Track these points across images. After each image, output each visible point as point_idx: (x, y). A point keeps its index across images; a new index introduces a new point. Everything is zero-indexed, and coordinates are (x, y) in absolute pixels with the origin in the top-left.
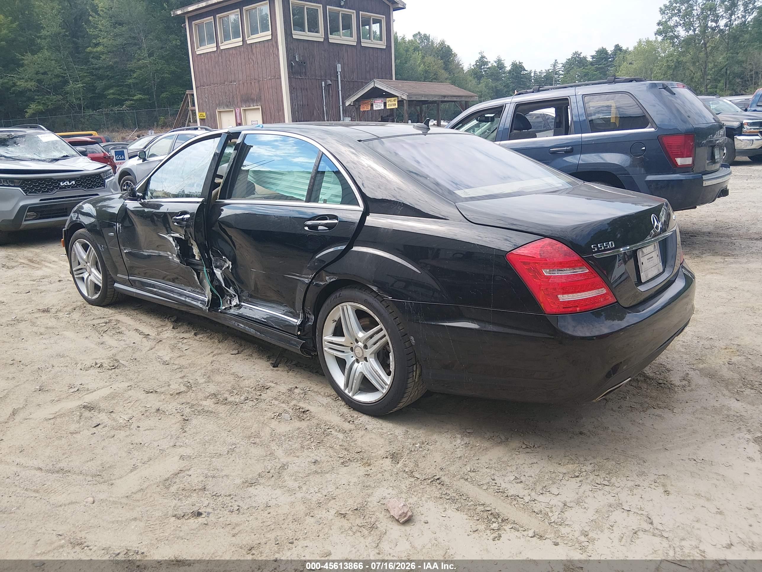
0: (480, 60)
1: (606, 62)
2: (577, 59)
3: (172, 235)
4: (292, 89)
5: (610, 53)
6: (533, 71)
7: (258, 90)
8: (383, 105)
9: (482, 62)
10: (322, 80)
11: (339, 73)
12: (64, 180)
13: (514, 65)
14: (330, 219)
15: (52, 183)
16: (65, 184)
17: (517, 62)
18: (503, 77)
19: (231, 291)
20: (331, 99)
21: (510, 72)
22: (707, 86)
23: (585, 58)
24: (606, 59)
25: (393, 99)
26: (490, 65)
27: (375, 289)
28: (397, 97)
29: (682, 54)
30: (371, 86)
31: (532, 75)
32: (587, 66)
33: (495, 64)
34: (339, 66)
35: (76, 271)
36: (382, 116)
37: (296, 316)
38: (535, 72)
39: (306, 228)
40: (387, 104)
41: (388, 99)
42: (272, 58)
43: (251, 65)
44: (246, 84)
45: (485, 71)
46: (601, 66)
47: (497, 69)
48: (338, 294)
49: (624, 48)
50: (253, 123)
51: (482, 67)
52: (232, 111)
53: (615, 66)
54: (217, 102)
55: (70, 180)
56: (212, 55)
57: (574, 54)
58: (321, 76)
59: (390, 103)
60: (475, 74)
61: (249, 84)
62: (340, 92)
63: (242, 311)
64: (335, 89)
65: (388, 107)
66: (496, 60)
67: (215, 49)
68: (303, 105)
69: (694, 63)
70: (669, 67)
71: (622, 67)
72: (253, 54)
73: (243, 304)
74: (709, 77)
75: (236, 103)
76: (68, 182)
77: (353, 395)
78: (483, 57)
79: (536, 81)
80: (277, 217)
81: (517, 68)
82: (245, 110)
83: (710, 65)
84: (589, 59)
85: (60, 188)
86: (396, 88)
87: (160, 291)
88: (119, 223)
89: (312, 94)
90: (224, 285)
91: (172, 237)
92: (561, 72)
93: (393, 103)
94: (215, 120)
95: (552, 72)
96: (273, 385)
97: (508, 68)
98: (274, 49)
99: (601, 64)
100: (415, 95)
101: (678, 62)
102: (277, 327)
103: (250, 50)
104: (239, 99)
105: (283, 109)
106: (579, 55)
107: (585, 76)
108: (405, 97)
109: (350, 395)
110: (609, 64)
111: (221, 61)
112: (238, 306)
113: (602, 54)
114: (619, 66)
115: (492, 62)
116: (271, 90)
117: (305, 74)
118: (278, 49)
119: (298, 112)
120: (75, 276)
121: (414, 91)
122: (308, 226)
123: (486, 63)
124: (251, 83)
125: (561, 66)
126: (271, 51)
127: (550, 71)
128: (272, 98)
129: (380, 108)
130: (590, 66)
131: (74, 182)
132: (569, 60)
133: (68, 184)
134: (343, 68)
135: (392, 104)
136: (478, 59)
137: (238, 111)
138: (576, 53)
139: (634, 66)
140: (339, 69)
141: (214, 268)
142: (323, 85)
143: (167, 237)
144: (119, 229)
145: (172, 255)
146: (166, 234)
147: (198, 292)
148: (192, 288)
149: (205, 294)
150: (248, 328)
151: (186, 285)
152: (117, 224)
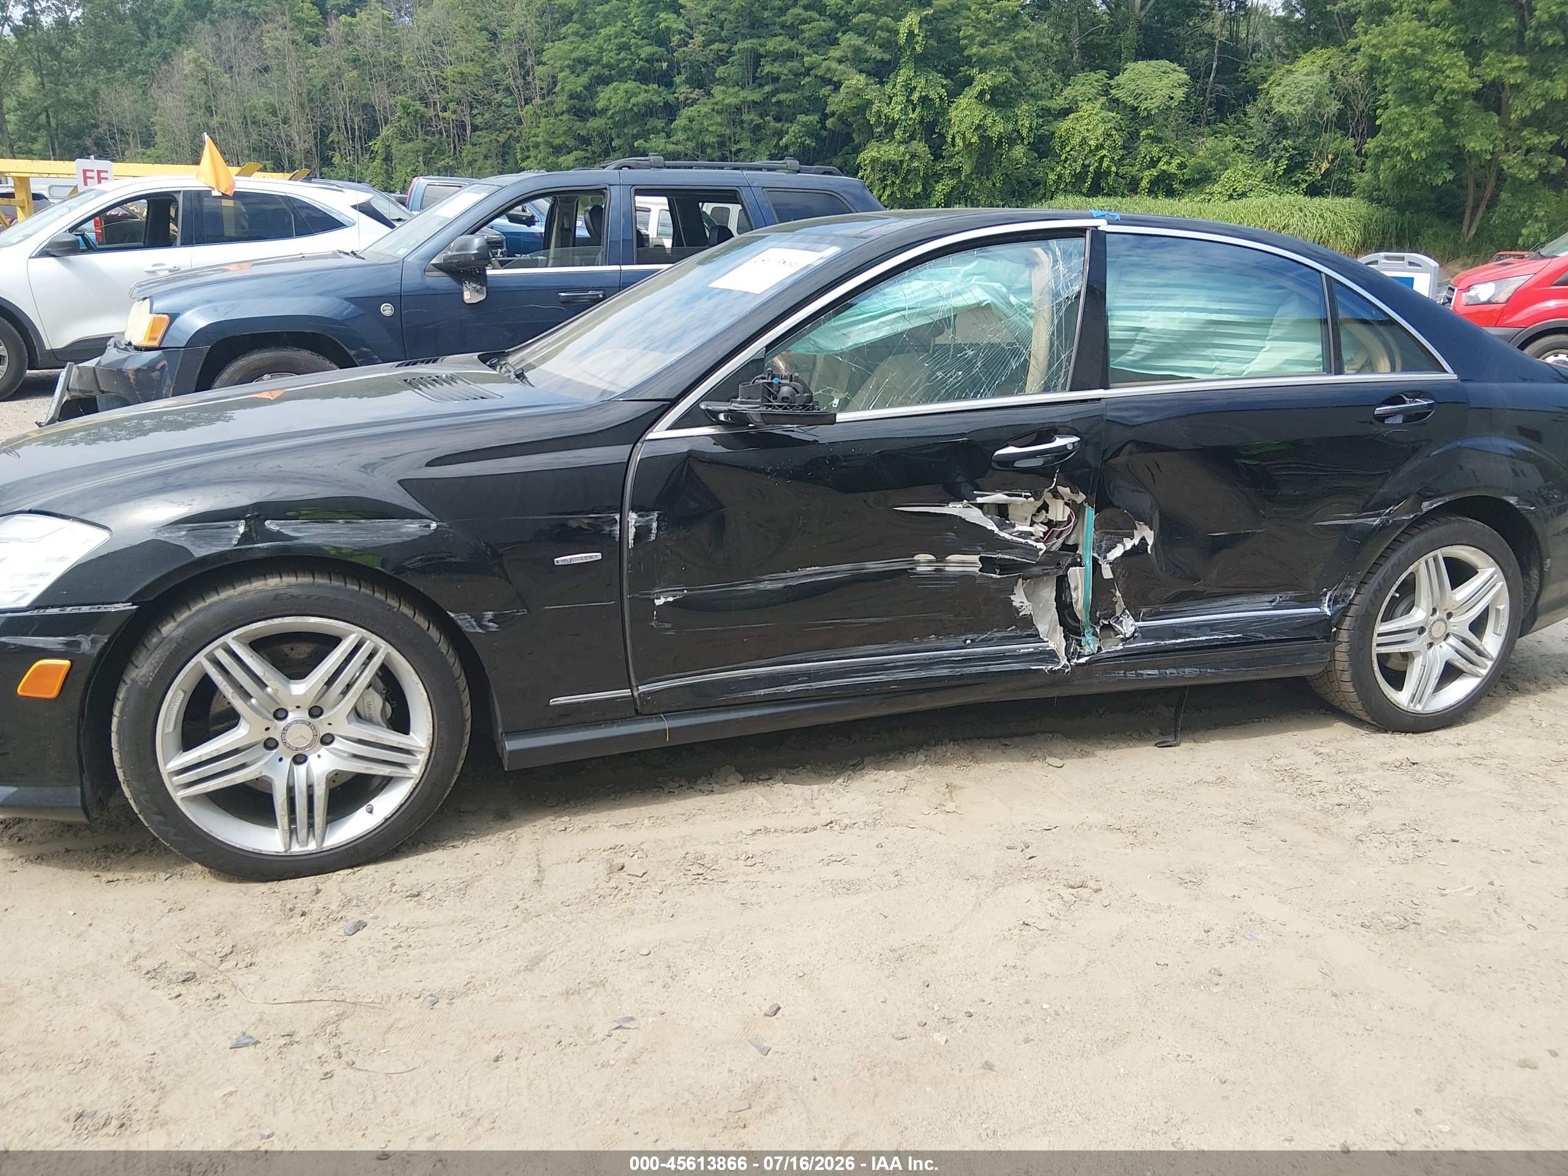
3: (979, 500)
19: (1120, 600)
73: (1139, 624)
88: (643, 510)
141: (1099, 559)
143: (955, 509)
144: (642, 532)
145: (941, 558)
146: (945, 502)
147: (1003, 638)
148: (975, 636)
149: (1037, 635)
150: (1174, 671)
151: (947, 635)
152: (633, 517)
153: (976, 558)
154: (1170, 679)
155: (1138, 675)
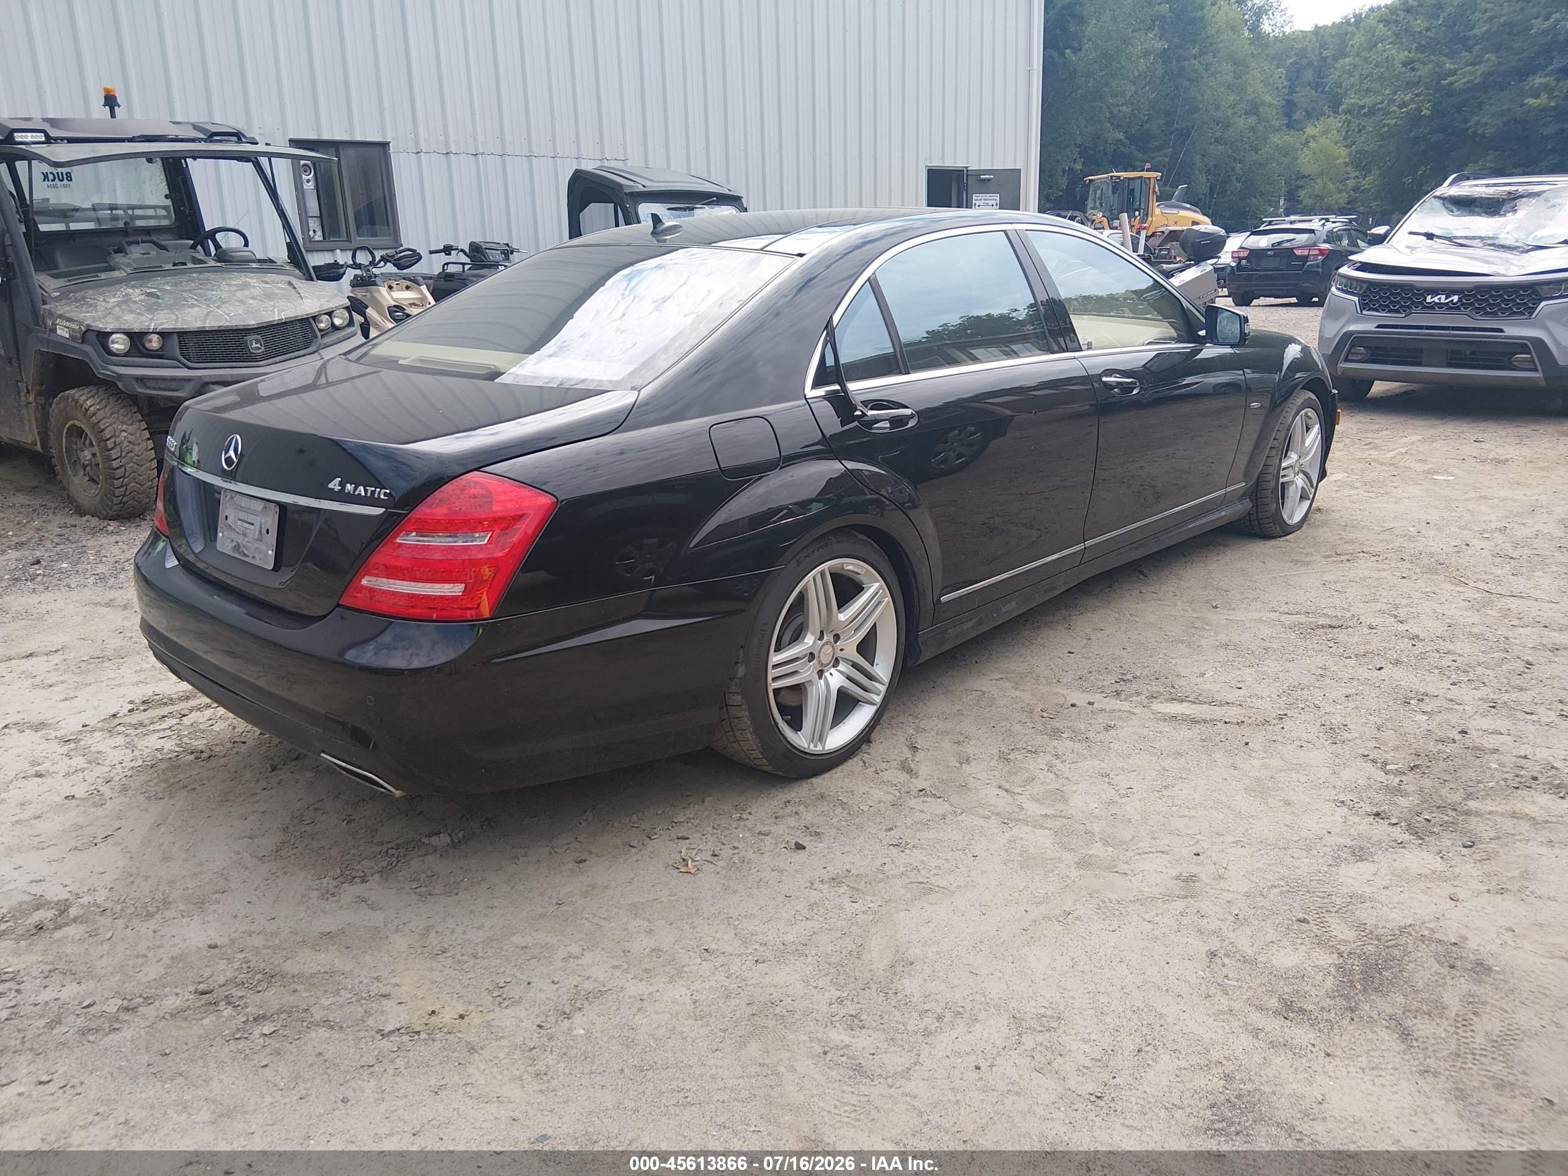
12: (1435, 292)
15: (1414, 294)
16: (1436, 299)
55: (1449, 291)
76: (1443, 297)
85: (1424, 307)
131: (1455, 298)
133: (1443, 300)
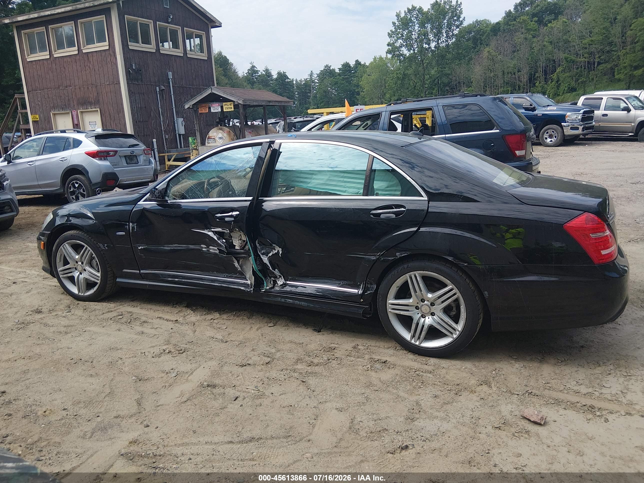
0: (251, 69)
1: (350, 74)
2: (328, 71)
3: (213, 230)
4: (131, 93)
5: (352, 66)
6: (295, 79)
7: (95, 94)
8: (220, 108)
9: (253, 70)
10: (156, 86)
11: (170, 80)
13: (279, 74)
14: (396, 208)
17: (282, 71)
18: (271, 84)
19: (277, 272)
20: (165, 102)
21: (276, 79)
22: (425, 92)
23: (334, 70)
24: (350, 71)
25: (229, 103)
26: (260, 73)
27: (450, 259)
28: (233, 101)
29: (406, 68)
30: (209, 92)
31: (295, 82)
32: (336, 76)
33: (264, 73)
34: (170, 74)
35: (61, 271)
36: (219, 118)
37: (357, 287)
38: (296, 80)
39: (372, 216)
40: (224, 107)
41: (224, 103)
42: (109, 65)
43: (88, 72)
44: (82, 89)
45: (256, 78)
46: (345, 77)
47: (266, 77)
48: (406, 266)
49: (362, 63)
50: (91, 123)
51: (254, 75)
52: (69, 113)
53: (357, 77)
54: (52, 105)
56: (45, 62)
57: (326, 67)
58: (155, 82)
59: (226, 106)
60: (248, 81)
61: (86, 89)
62: (173, 96)
63: (288, 289)
64: (168, 93)
65: (224, 110)
66: (264, 69)
67: (48, 57)
68: (141, 108)
69: (416, 75)
70: (398, 78)
71: (363, 78)
72: (90, 62)
73: (288, 282)
74: (426, 86)
75: (72, 105)
77: (421, 344)
78: (253, 67)
79: (298, 87)
80: (338, 209)
81: (282, 76)
82: (82, 112)
83: (427, 77)
84: (337, 71)
86: (232, 95)
87: (183, 280)
88: (133, 223)
89: (149, 98)
90: (271, 269)
91: (213, 231)
92: (316, 81)
93: (230, 106)
94: (49, 122)
95: (309, 80)
96: (336, 346)
97: (275, 76)
98: (112, 58)
99: (346, 75)
100: (249, 100)
101: (404, 74)
102: (335, 298)
103: (86, 59)
104: (75, 102)
105: (123, 111)
106: (330, 67)
107: (335, 84)
108: (241, 102)
109: (417, 343)
110: (353, 75)
111: (55, 67)
112: (284, 285)
113: (346, 66)
114: (361, 77)
115: (261, 71)
116: (109, 94)
117: (142, 81)
118: (116, 58)
119: (137, 114)
120: (61, 276)
121: (247, 97)
122: (373, 214)
123: (257, 72)
124: (88, 88)
125: (316, 76)
126: (109, 60)
127: (308, 80)
128: (111, 101)
129: (217, 111)
130: (338, 77)
132: (322, 71)
134: (173, 75)
135: (228, 108)
136: (249, 68)
137: (74, 113)
138: (327, 66)
139: (373, 77)
140: (170, 76)
141: (261, 255)
142: (158, 90)
143: (206, 232)
144: (133, 228)
145: (208, 247)
146: (203, 230)
147: (235, 277)
148: (227, 275)
149: (246, 278)
150: (298, 302)
151: (219, 272)
152: (131, 224)
153: (216, 248)
154: (297, 305)
155: (285, 301)
